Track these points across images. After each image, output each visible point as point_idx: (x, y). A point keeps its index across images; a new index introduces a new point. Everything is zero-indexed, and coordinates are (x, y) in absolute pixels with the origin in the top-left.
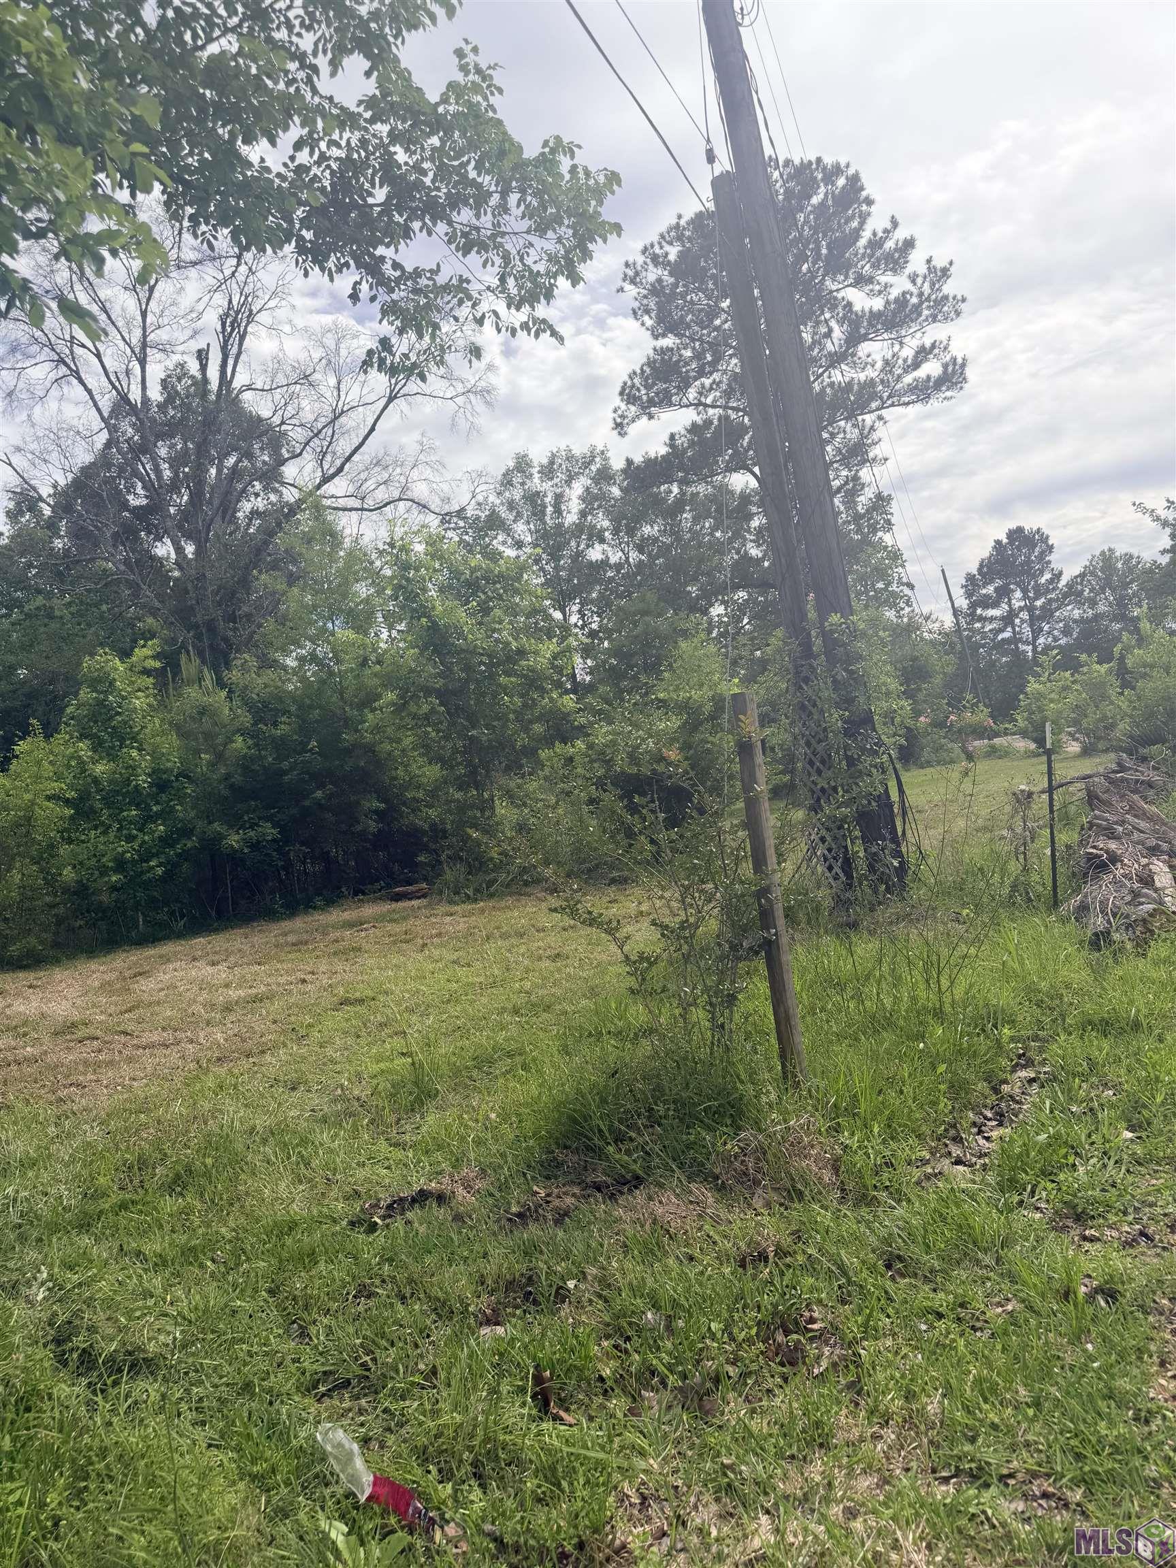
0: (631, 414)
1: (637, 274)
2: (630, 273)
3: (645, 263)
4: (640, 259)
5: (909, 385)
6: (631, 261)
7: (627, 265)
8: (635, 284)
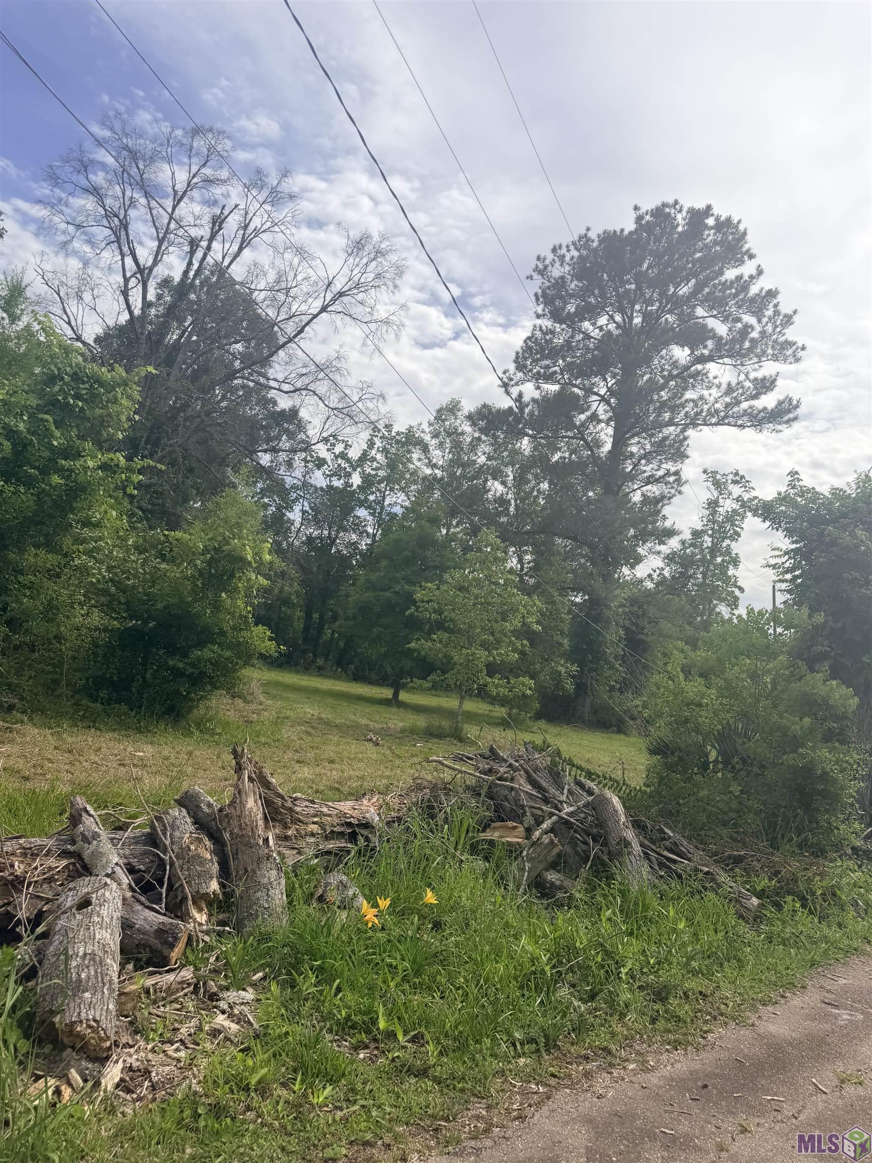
0: (516, 379)
1: (546, 267)
2: (541, 266)
3: (554, 260)
4: (550, 257)
5: (745, 411)
6: (542, 256)
7: (538, 258)
8: (542, 275)
